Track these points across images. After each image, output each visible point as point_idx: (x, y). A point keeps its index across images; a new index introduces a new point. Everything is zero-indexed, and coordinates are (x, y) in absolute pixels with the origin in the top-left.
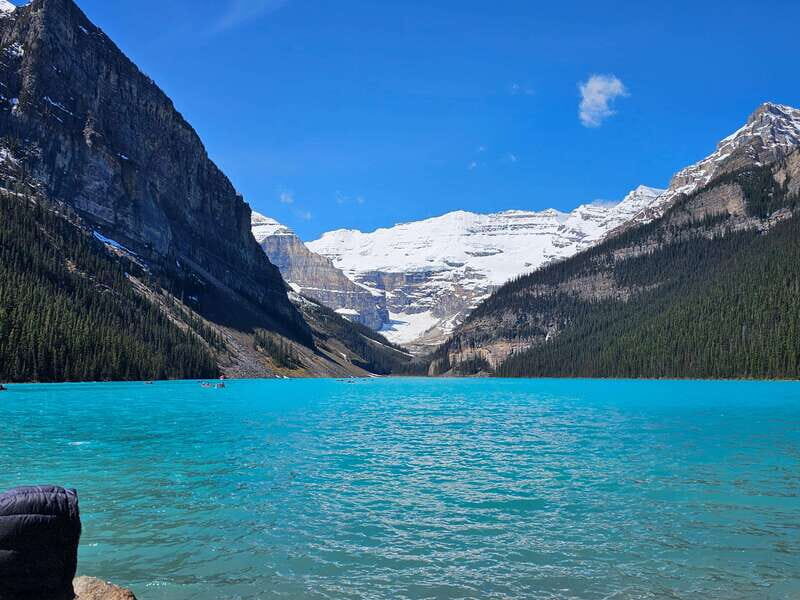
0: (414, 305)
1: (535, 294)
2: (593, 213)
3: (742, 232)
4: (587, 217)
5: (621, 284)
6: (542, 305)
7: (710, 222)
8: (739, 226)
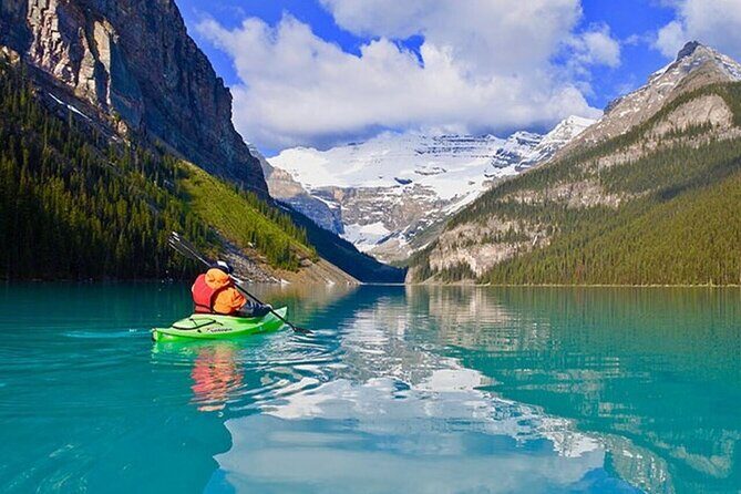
0: (367, 218)
1: (519, 200)
2: (527, 139)
3: (727, 141)
4: (522, 142)
5: (609, 191)
6: (529, 212)
7: (693, 131)
8: (722, 137)
